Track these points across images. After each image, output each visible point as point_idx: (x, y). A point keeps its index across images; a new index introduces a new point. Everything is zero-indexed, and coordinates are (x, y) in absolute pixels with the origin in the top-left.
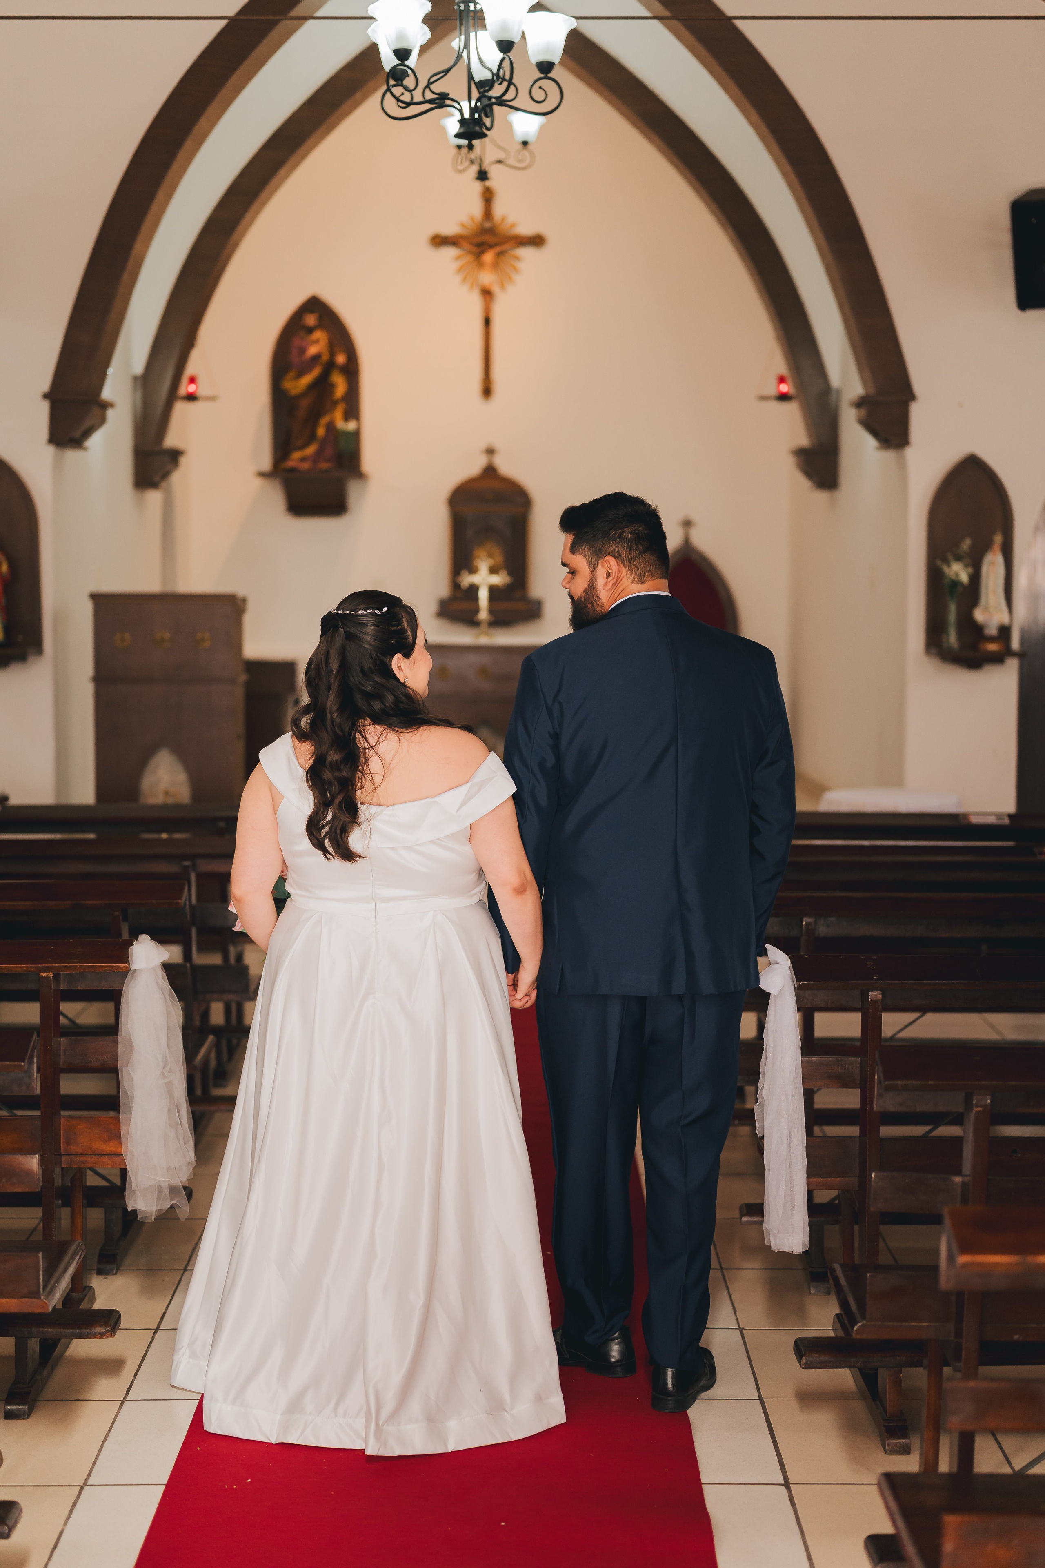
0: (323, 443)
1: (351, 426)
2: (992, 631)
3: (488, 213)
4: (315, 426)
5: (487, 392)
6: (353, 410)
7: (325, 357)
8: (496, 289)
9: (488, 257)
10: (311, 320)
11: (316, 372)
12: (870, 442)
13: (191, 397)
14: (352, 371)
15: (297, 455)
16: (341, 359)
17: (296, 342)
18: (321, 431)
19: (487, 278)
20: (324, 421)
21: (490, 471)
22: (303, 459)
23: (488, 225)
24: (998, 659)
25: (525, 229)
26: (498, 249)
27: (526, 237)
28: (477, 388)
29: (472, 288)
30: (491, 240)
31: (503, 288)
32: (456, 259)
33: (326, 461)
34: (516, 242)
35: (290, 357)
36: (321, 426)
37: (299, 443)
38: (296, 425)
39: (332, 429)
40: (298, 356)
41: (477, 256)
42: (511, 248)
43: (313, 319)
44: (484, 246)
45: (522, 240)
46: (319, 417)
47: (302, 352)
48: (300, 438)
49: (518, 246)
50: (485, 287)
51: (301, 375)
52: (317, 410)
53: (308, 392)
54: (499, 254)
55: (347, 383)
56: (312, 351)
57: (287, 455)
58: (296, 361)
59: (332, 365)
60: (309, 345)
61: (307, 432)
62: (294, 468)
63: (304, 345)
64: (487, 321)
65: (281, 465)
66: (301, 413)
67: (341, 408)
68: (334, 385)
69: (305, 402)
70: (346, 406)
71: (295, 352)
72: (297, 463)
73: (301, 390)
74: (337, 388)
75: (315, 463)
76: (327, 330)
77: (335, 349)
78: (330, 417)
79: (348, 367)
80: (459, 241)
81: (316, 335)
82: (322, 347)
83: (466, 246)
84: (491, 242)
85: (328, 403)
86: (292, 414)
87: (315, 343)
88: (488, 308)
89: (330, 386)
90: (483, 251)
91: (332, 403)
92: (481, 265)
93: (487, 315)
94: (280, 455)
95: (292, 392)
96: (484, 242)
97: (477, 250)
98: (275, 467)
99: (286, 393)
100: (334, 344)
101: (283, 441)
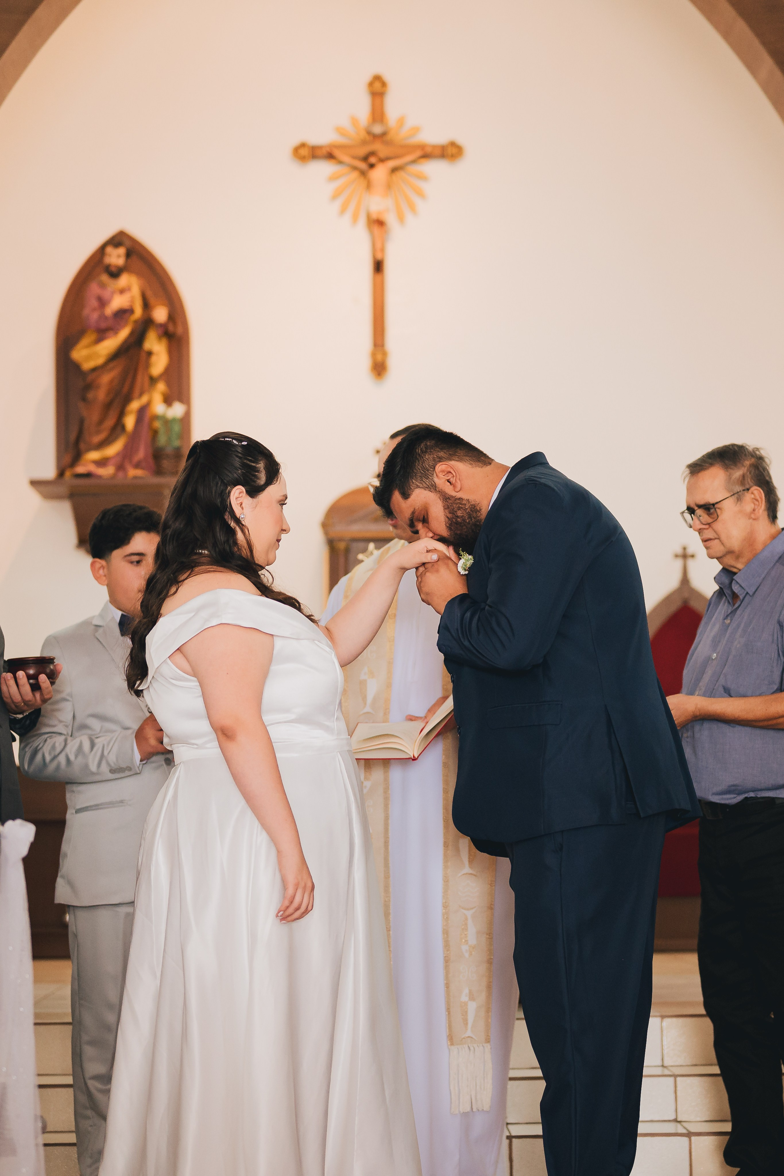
0: (134, 438)
1: (176, 410)
3: (378, 113)
4: (122, 414)
5: (379, 369)
6: (178, 390)
7: (138, 313)
8: (391, 219)
10: (116, 260)
11: (123, 333)
14: (176, 336)
15: (94, 455)
16: (160, 316)
17: (94, 289)
18: (130, 422)
20: (135, 405)
22: (102, 463)
23: (377, 129)
25: (432, 136)
26: (391, 164)
27: (434, 147)
28: (365, 362)
29: (355, 219)
30: (382, 150)
31: (401, 219)
32: (333, 178)
33: (137, 466)
34: (419, 153)
35: (86, 312)
36: (131, 412)
37: (97, 439)
38: (93, 416)
39: (146, 419)
40: (94, 310)
41: (363, 173)
42: (414, 162)
43: (119, 256)
44: (373, 160)
45: (429, 150)
46: (128, 399)
47: (102, 303)
48: (98, 432)
49: (422, 160)
50: (374, 216)
51: (99, 340)
52: (125, 389)
53: (111, 365)
54: (394, 170)
55: (170, 352)
56: (117, 302)
57: (77, 457)
58: (95, 316)
59: (147, 323)
60: (113, 293)
61: (110, 422)
62: (88, 475)
63: (106, 294)
64: (378, 267)
65: (68, 474)
66: (101, 395)
67: (161, 387)
68: (150, 354)
69: (106, 379)
70: (169, 384)
71: (94, 303)
72: (92, 468)
73: (100, 361)
74: (154, 359)
75: (120, 467)
76: (139, 274)
77: (152, 300)
78: (144, 399)
79: (171, 328)
80: (337, 153)
81: (124, 280)
82: (132, 301)
83: (346, 159)
84: (382, 153)
85: (141, 379)
86: (84, 399)
87: (122, 291)
88: (379, 245)
89: (143, 355)
90: (372, 166)
91: (147, 380)
92: (369, 186)
93: (379, 257)
94: (67, 459)
95: (87, 366)
96: (372, 154)
97: (363, 166)
98: (61, 474)
99: (76, 366)
100: (149, 294)
101: (73, 437)
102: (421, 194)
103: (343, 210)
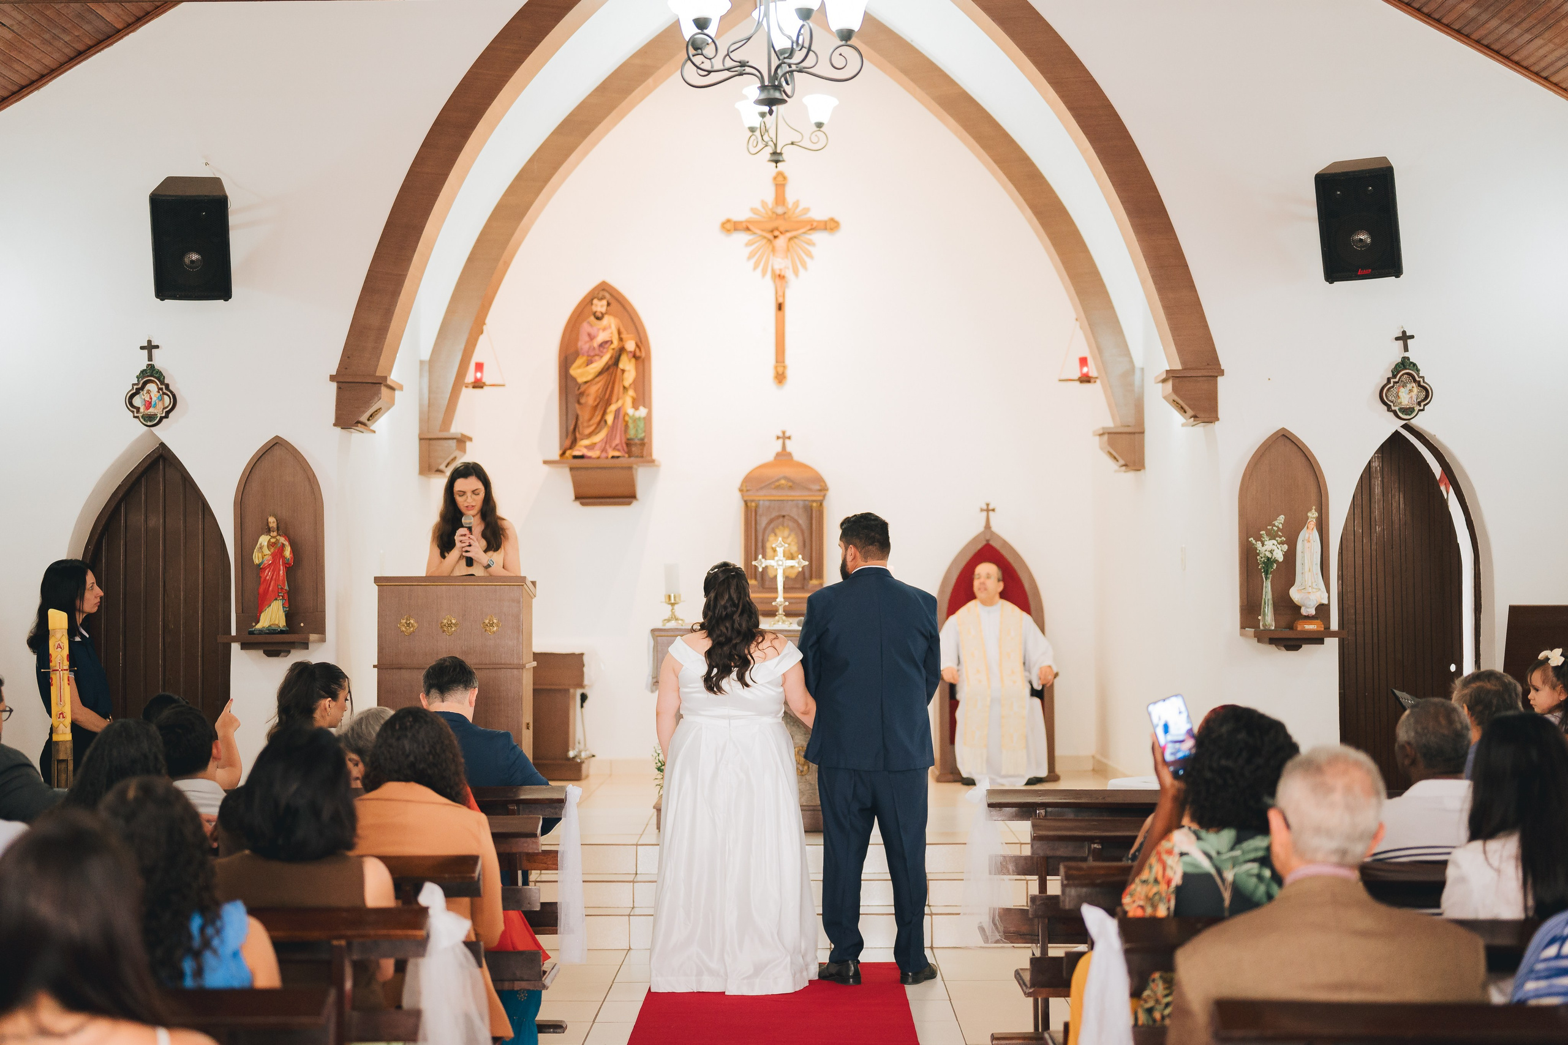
0: (613, 429)
1: (642, 412)
2: (1309, 610)
3: (780, 198)
4: (604, 413)
5: (780, 377)
6: (642, 397)
7: (616, 344)
8: (789, 274)
9: (781, 242)
10: (600, 306)
11: (606, 358)
12: (1177, 418)
13: (478, 384)
14: (641, 358)
15: (586, 442)
16: (630, 346)
17: (585, 328)
18: (610, 418)
19: (779, 263)
20: (613, 408)
21: (784, 456)
22: (591, 447)
23: (780, 211)
24: (1317, 639)
25: (818, 214)
26: (789, 235)
27: (819, 222)
28: (771, 373)
29: (764, 273)
30: (782, 224)
31: (796, 273)
32: (748, 244)
33: (615, 449)
34: (809, 227)
35: (580, 344)
36: (611, 412)
37: (587, 431)
38: (584, 415)
39: (621, 416)
40: (586, 343)
41: (769, 240)
42: (804, 233)
43: (602, 306)
44: (776, 233)
45: (815, 224)
46: (608, 403)
47: (591, 337)
48: (589, 426)
49: (811, 232)
50: (778, 272)
51: (589, 362)
52: (607, 396)
53: (597, 379)
54: (791, 239)
55: (637, 369)
56: (602, 337)
57: (574, 443)
58: (586, 347)
59: (622, 350)
60: (599, 330)
61: (597, 419)
62: (582, 457)
63: (593, 331)
64: (780, 307)
65: (568, 453)
66: (590, 400)
67: (631, 393)
68: (623, 371)
69: (594, 390)
70: (635, 391)
71: (587, 338)
72: (585, 452)
73: (590, 377)
74: (626, 375)
75: (604, 450)
76: (615, 316)
77: (624, 336)
78: (620, 403)
79: (638, 354)
80: (751, 227)
81: (607, 320)
82: (612, 333)
83: (759, 232)
84: (782, 229)
85: (618, 389)
86: (579, 402)
87: (604, 329)
88: (780, 293)
89: (619, 371)
90: (775, 237)
91: (622, 388)
92: (774, 250)
93: (780, 300)
94: (568, 443)
95: (580, 380)
96: (777, 229)
97: (770, 236)
98: (563, 454)
99: (574, 379)
100: (622, 329)
101: (571, 428)
102: (810, 255)
103: (755, 268)
